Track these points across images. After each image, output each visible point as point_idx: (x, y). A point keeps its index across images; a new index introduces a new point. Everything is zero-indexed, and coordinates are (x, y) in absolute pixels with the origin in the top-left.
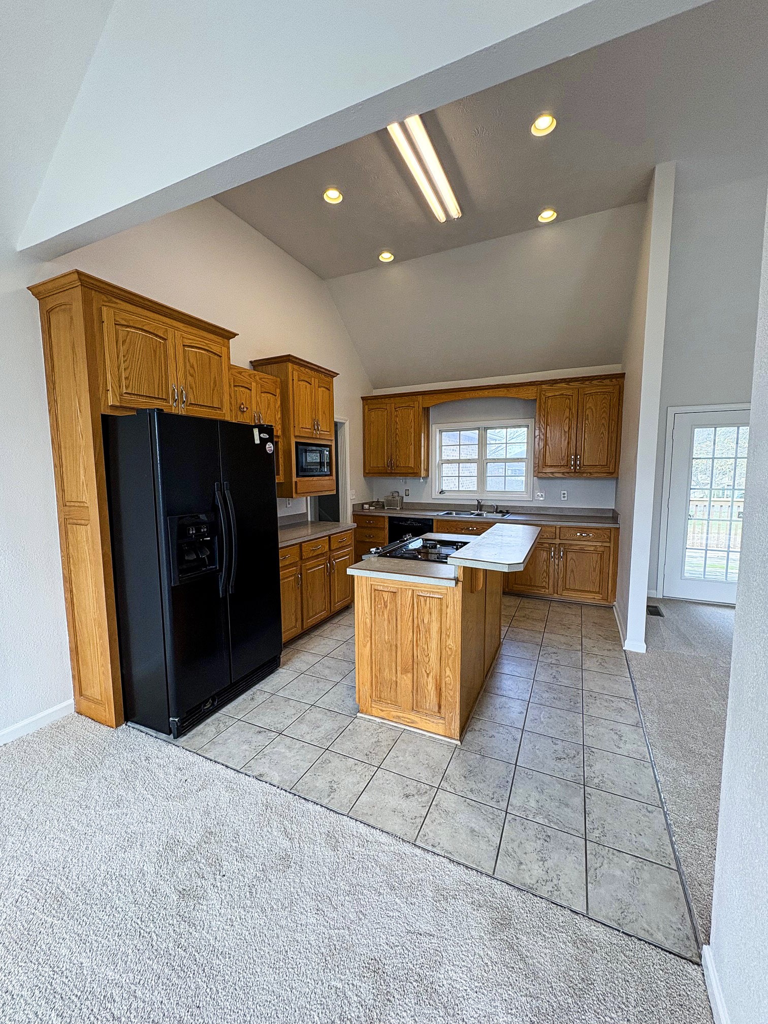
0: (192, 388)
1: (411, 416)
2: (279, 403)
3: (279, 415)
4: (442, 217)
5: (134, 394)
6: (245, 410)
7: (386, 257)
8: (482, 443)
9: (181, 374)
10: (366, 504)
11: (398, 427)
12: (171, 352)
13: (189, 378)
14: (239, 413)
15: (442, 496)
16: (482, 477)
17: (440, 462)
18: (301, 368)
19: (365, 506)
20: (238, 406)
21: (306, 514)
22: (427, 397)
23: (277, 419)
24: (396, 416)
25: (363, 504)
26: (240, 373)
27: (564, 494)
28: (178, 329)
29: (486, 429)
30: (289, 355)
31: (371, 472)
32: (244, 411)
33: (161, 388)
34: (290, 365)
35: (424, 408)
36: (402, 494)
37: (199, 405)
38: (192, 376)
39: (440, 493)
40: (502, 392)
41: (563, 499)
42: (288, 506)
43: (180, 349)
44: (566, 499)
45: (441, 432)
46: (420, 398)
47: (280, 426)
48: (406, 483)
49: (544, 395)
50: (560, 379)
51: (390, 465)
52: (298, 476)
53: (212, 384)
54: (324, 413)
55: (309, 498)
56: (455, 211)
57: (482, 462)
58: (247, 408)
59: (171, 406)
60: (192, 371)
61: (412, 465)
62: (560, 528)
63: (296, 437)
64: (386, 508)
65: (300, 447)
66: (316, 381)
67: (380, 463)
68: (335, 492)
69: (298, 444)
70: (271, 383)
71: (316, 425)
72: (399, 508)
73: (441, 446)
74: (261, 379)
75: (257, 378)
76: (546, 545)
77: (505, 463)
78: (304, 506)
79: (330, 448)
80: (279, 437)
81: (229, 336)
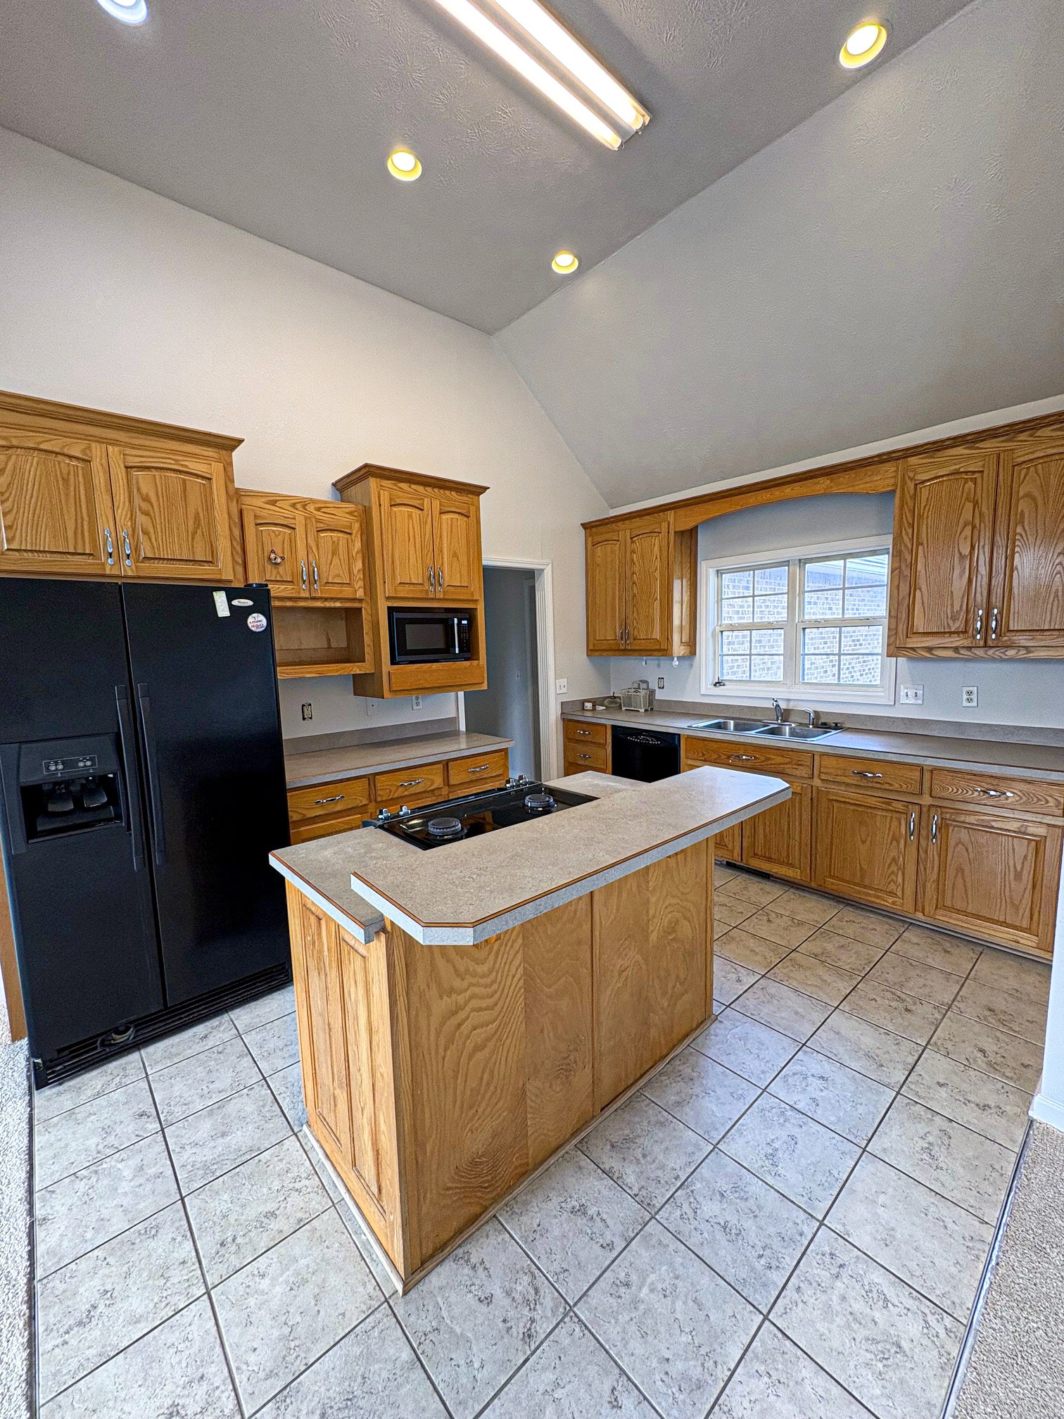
0: (145, 533)
1: (656, 549)
2: (358, 545)
3: (359, 565)
4: (611, 140)
5: (25, 551)
6: (279, 560)
7: (564, 263)
8: (795, 594)
9: (122, 513)
10: (588, 701)
11: (636, 569)
12: (99, 479)
13: (141, 519)
14: (268, 567)
15: (719, 690)
16: (793, 656)
17: (718, 629)
18: (402, 485)
19: (586, 704)
20: (266, 555)
21: (454, 720)
22: (681, 512)
23: (355, 572)
24: (633, 552)
25: (583, 702)
26: (273, 503)
27: (970, 693)
28: (115, 443)
29: (802, 562)
30: (366, 466)
31: (597, 649)
32: (276, 564)
33: (79, 536)
34: (372, 482)
35: (681, 534)
36: (654, 685)
37: (164, 559)
38: (146, 514)
39: (715, 685)
40: (823, 483)
41: (965, 704)
42: (415, 707)
43: (119, 473)
44: (974, 704)
45: (719, 573)
46: (671, 515)
47: (361, 583)
48: (659, 666)
49: (912, 479)
50: (948, 439)
51: (625, 635)
52: (393, 662)
53: (191, 523)
54: (455, 555)
55: (461, 694)
56: (631, 114)
57: (796, 628)
58: (283, 558)
59: (103, 564)
60: (145, 506)
61: (657, 634)
62: (932, 771)
63: (388, 598)
64: (624, 709)
65: (396, 615)
66: (436, 504)
67: (609, 633)
68: (485, 687)
69: (391, 610)
70: (343, 514)
71: (435, 578)
72: (643, 710)
73: (720, 600)
74: (318, 509)
75: (311, 508)
76: (900, 806)
77: (840, 627)
78: (453, 706)
79: (470, 614)
80: (360, 600)
81: (229, 444)
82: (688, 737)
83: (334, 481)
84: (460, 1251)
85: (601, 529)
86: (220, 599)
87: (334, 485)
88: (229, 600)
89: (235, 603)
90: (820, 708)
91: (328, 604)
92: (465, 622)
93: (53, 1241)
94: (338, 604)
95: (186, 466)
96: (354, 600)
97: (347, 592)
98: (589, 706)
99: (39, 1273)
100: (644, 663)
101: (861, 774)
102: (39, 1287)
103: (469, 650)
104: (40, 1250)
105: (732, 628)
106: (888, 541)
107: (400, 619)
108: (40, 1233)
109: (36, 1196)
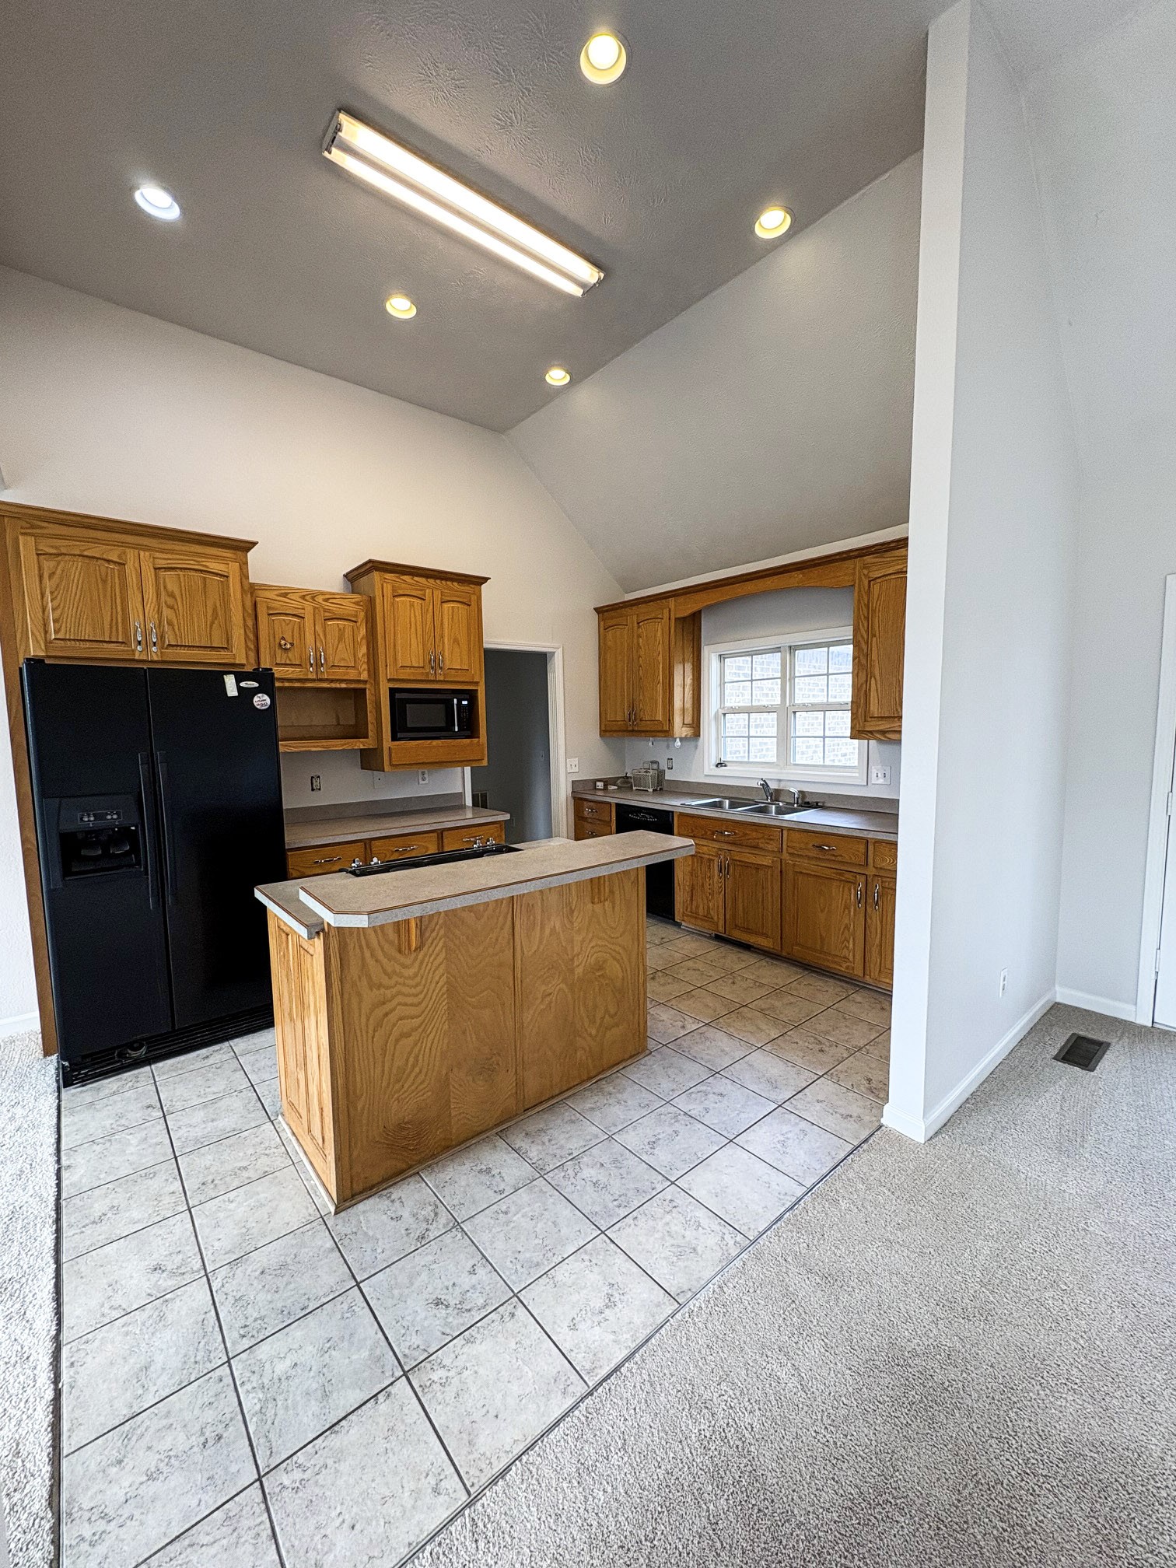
0: (170, 623)
1: (659, 634)
2: (363, 632)
3: (364, 649)
4: (578, 292)
5: (70, 640)
6: (288, 646)
7: (557, 377)
8: (787, 678)
9: (150, 607)
10: (600, 780)
11: (642, 653)
12: (132, 580)
13: (166, 612)
14: (279, 652)
15: (721, 771)
16: (785, 738)
17: (721, 711)
18: (405, 577)
19: (598, 784)
20: (277, 641)
21: (461, 796)
22: (681, 599)
23: (360, 656)
24: (639, 636)
25: (595, 781)
26: (285, 595)
28: (146, 548)
29: (792, 649)
30: (370, 561)
31: (608, 730)
32: (286, 649)
33: (114, 629)
34: (376, 575)
35: (681, 620)
36: (663, 766)
37: (186, 646)
38: (172, 608)
39: (717, 766)
40: (798, 576)
42: (421, 782)
43: (149, 574)
45: (722, 658)
46: (672, 602)
47: (365, 666)
48: (668, 746)
49: (866, 576)
50: (892, 542)
51: (633, 716)
52: (394, 738)
53: (210, 612)
54: (456, 641)
55: (468, 770)
56: (590, 274)
57: (787, 712)
58: (292, 644)
59: (133, 651)
60: (170, 601)
61: (659, 717)
62: (876, 842)
63: (389, 680)
64: (634, 788)
65: (398, 696)
66: (437, 593)
67: (619, 715)
68: (485, 763)
69: (392, 691)
70: (350, 605)
71: (436, 663)
72: (651, 790)
73: (722, 684)
74: (326, 600)
75: (320, 599)
76: (849, 876)
77: (824, 711)
78: (460, 782)
79: (472, 696)
80: (365, 682)
81: (244, 547)
82: (681, 814)
83: (345, 572)
84: (385, 1192)
85: (613, 613)
86: (230, 682)
87: (344, 575)
88: (238, 682)
89: (243, 684)
90: (806, 788)
91: (333, 685)
92: (465, 702)
93: (75, 1178)
94: (343, 685)
95: (205, 566)
96: (359, 681)
97: (352, 674)
98: (600, 785)
99: (64, 1195)
100: (650, 744)
101: (820, 847)
102: (63, 1203)
103: (469, 728)
104: (64, 1184)
105: (735, 711)
106: (848, 632)
107: (400, 700)
108: (64, 1174)
109: (62, 1153)
